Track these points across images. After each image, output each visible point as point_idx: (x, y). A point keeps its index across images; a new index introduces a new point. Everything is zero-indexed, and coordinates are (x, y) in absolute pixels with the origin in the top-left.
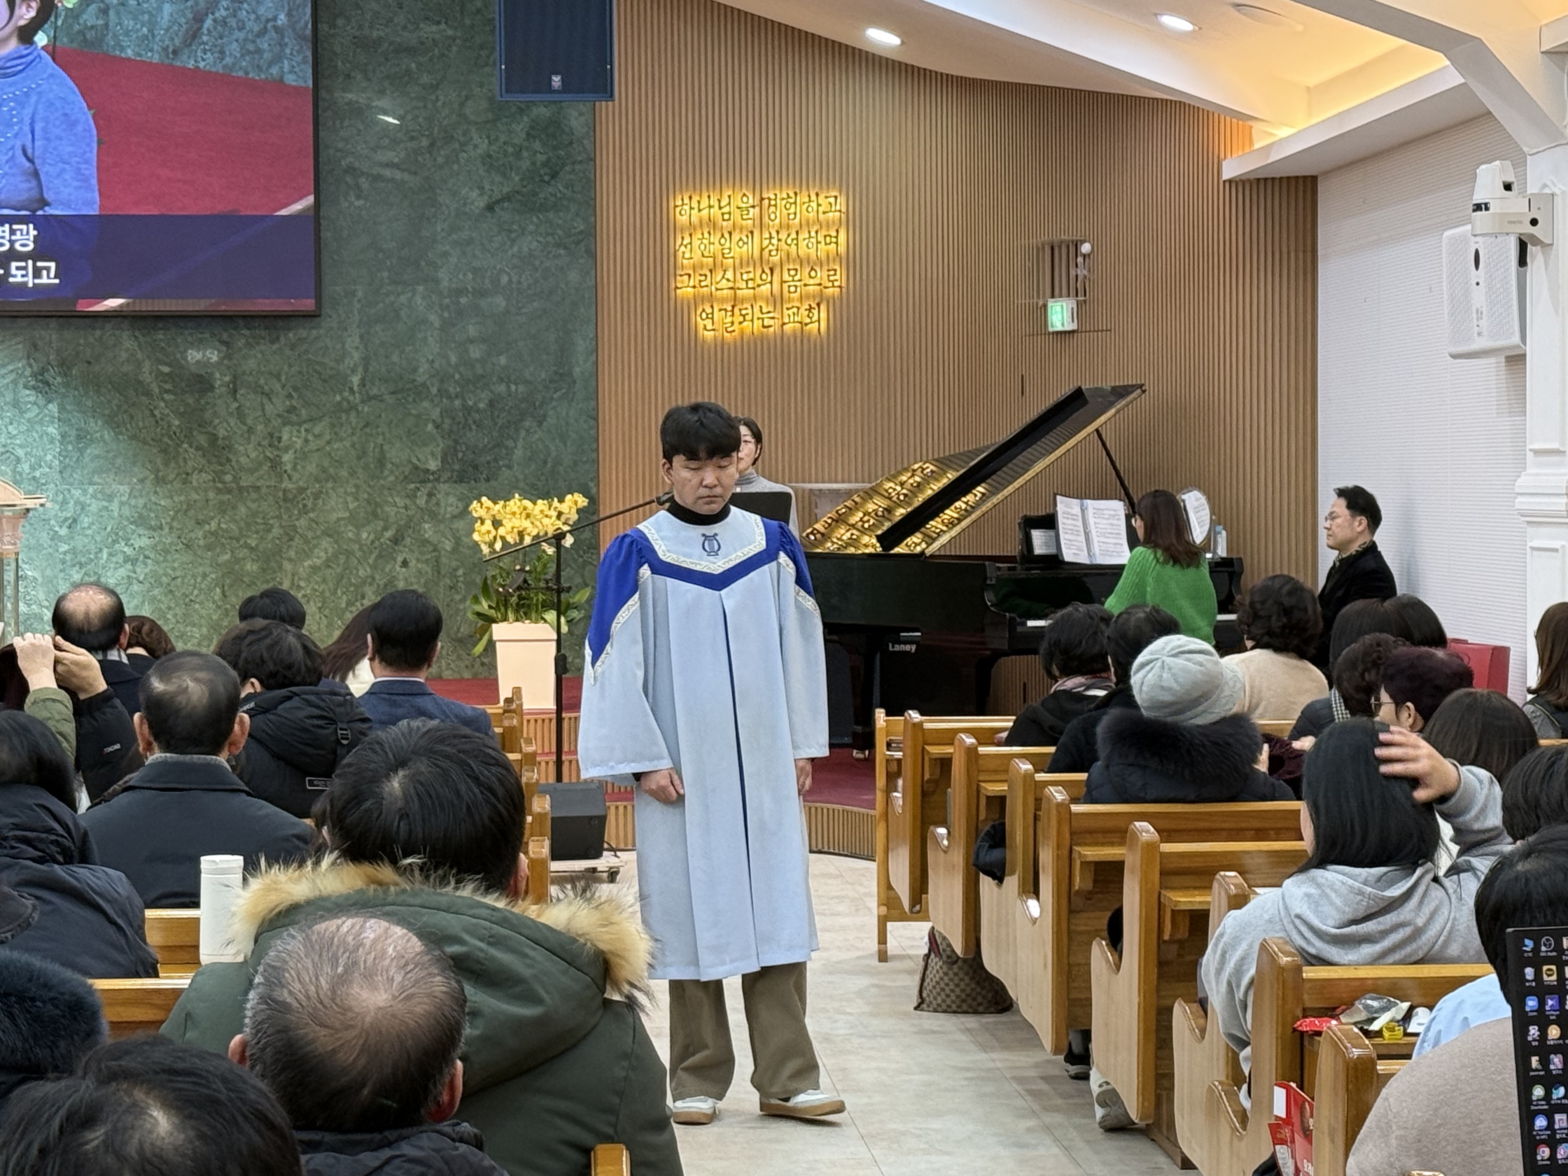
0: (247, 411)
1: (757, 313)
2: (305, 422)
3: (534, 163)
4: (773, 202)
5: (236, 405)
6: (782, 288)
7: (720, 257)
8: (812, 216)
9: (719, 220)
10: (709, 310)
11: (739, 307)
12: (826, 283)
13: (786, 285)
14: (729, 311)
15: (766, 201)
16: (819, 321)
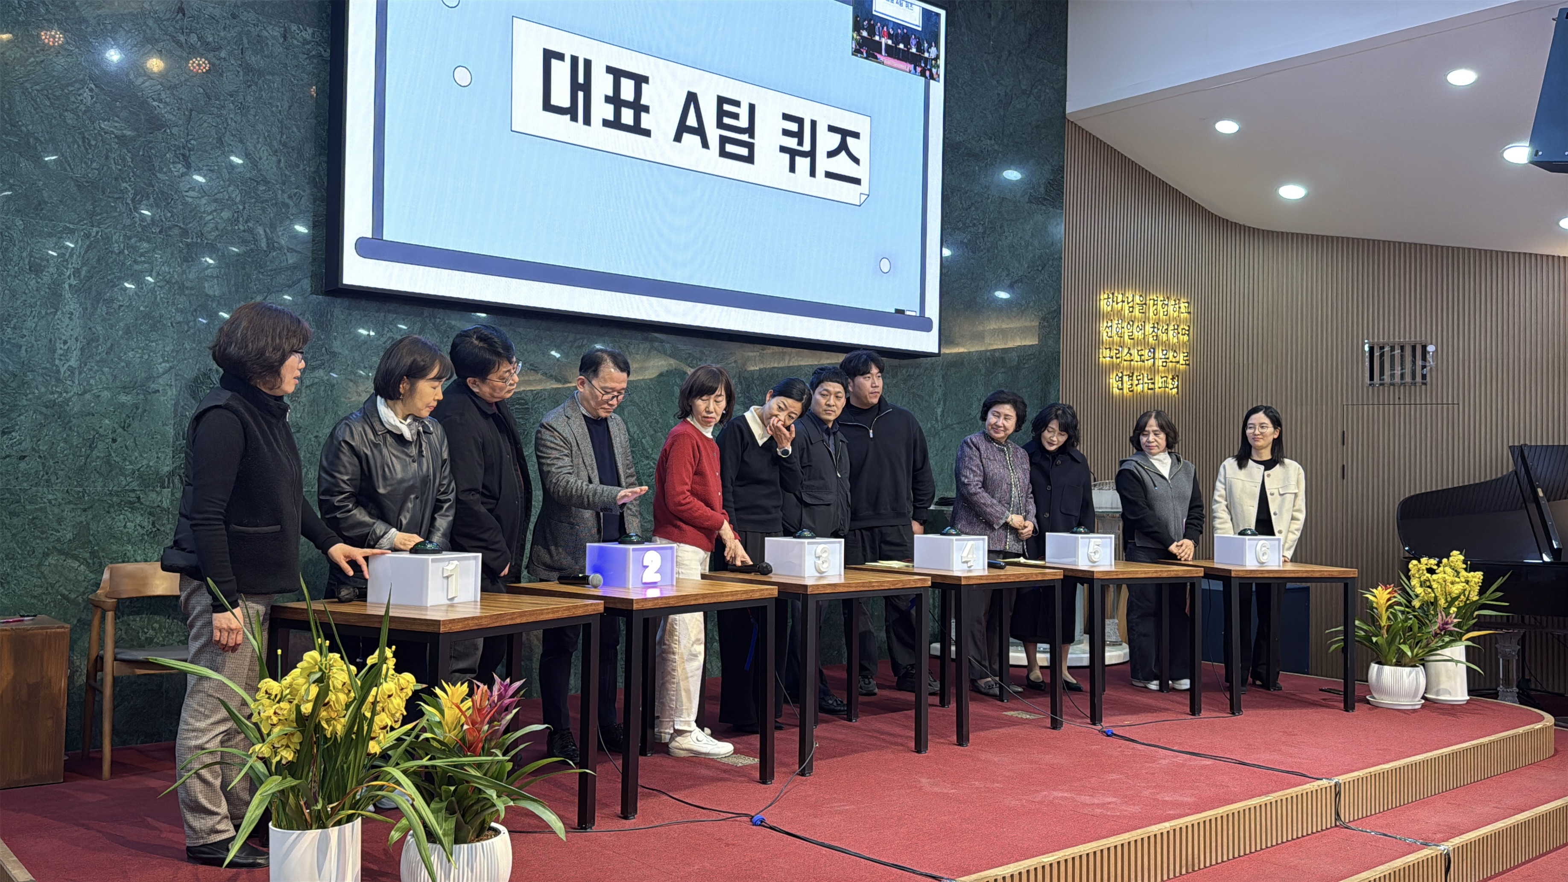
1: (1146, 380)
3: (1034, 256)
4: (1155, 302)
6: (1159, 363)
7: (1126, 338)
8: (1176, 314)
9: (1127, 312)
10: (1120, 375)
11: (1135, 374)
12: (1182, 362)
13: (1161, 361)
14: (1131, 376)
15: (1152, 302)
16: (1177, 387)
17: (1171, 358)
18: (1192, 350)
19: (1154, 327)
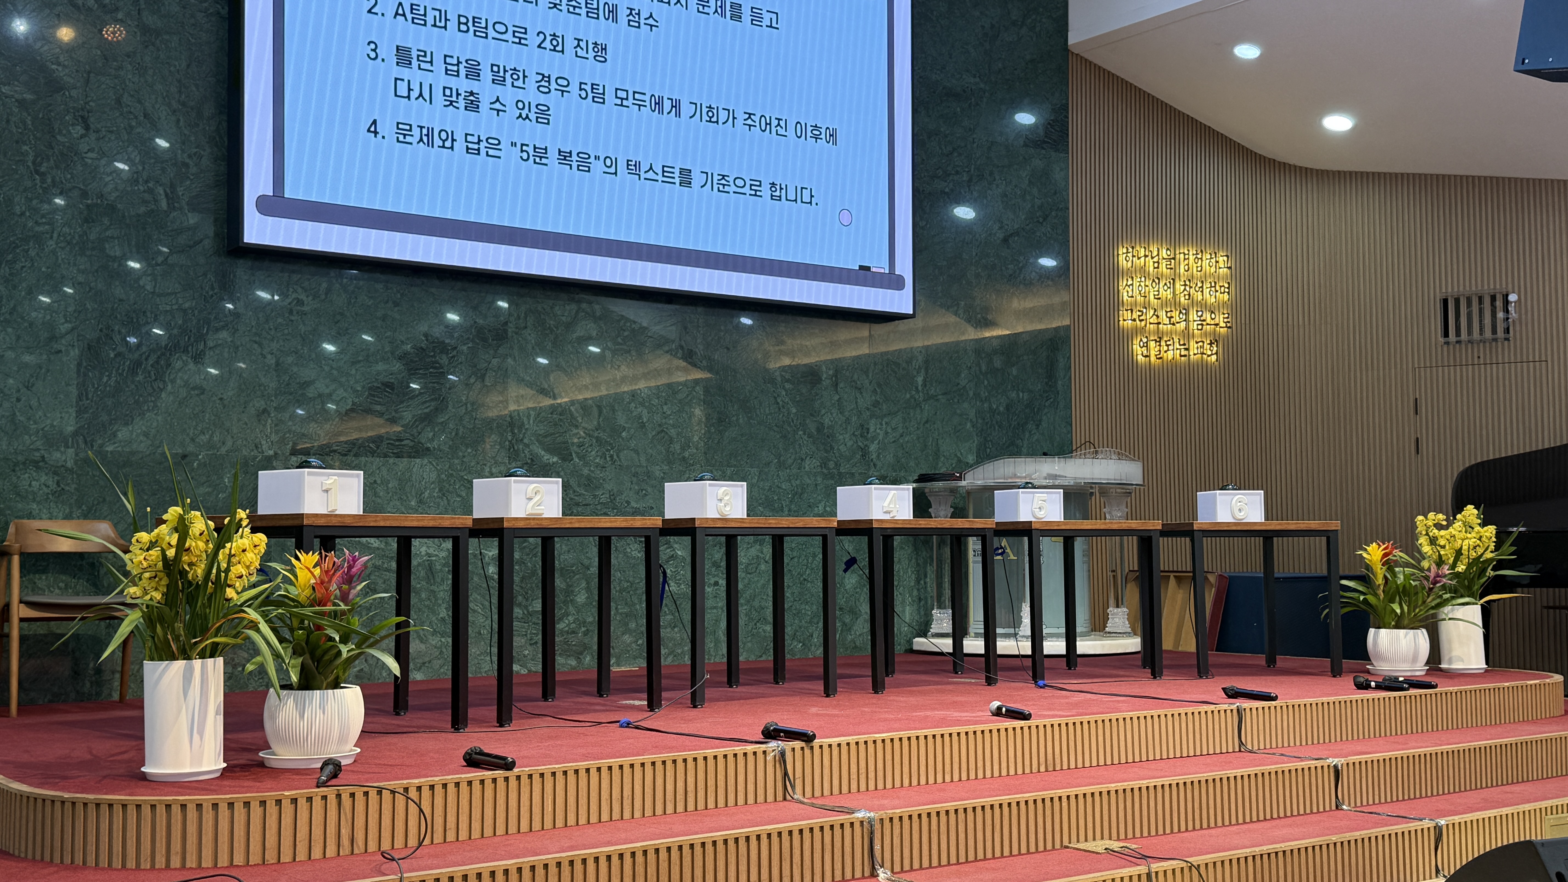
0: (845, 403)
1: (1177, 346)
2: (885, 416)
3: (1033, 206)
4: (1187, 257)
5: (837, 397)
6: (1194, 326)
7: (1152, 297)
8: (1213, 270)
9: (1151, 269)
10: (1145, 340)
11: (1165, 339)
12: (1224, 325)
13: (1195, 323)
14: (1158, 341)
15: (1182, 255)
16: (1216, 353)
17: (1209, 321)
18: (1235, 309)
19: (1185, 285)
